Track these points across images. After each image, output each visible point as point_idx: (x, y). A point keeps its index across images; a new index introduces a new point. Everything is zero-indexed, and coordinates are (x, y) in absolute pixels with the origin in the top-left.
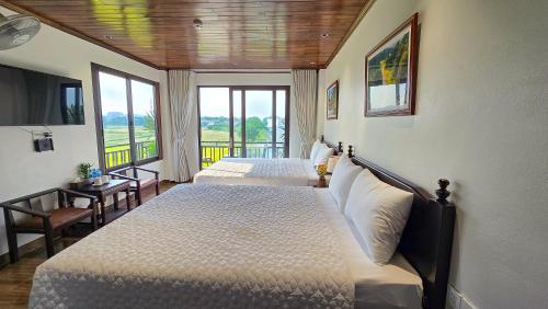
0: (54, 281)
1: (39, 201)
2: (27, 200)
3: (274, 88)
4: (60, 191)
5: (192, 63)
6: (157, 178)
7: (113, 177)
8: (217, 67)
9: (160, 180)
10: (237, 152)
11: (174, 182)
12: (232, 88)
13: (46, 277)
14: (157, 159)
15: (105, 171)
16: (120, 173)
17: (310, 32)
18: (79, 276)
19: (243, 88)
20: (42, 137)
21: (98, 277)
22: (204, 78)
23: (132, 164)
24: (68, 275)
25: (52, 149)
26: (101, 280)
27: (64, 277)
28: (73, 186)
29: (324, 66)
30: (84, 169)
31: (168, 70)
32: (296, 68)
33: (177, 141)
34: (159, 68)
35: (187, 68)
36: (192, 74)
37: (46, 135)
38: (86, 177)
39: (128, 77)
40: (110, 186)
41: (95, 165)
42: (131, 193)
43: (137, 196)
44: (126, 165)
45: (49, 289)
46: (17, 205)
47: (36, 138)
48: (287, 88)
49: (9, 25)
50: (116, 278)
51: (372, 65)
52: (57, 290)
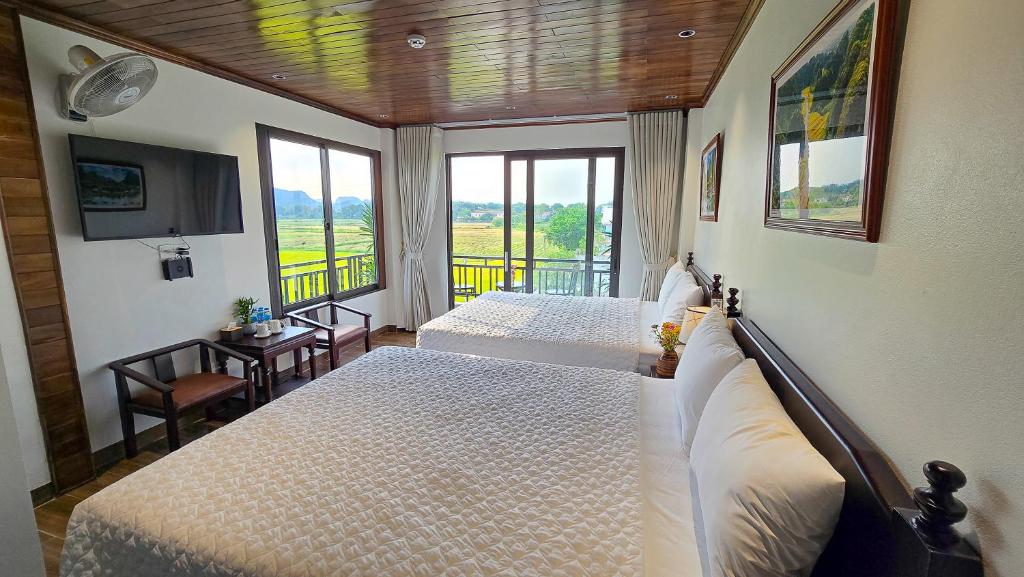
0: (96, 537)
1: (170, 362)
2: (150, 357)
3: (592, 154)
4: (203, 345)
5: (435, 112)
6: (367, 324)
7: (294, 322)
8: (481, 117)
9: (373, 328)
10: (518, 280)
11: (403, 330)
12: (510, 156)
13: (84, 527)
14: (375, 288)
15: (280, 311)
16: (307, 314)
17: (650, 30)
18: (128, 535)
19: (530, 156)
20: (174, 256)
21: (153, 544)
22: (459, 139)
23: (331, 297)
24: (114, 530)
25: (191, 275)
26: (156, 551)
27: (107, 533)
28: (225, 337)
29: (700, 102)
30: (243, 307)
31: (395, 126)
32: (636, 109)
33: (410, 256)
34: (379, 124)
35: (428, 121)
36: (437, 133)
37: (181, 251)
38: (246, 322)
39: (324, 144)
40: (281, 338)
41: (262, 301)
42: (318, 352)
43: (333, 354)
44: (319, 300)
45: (86, 548)
46: (131, 366)
47: (165, 256)
48: (618, 153)
49: (108, 70)
50: (179, 552)
51: (783, 97)
52: (98, 552)
